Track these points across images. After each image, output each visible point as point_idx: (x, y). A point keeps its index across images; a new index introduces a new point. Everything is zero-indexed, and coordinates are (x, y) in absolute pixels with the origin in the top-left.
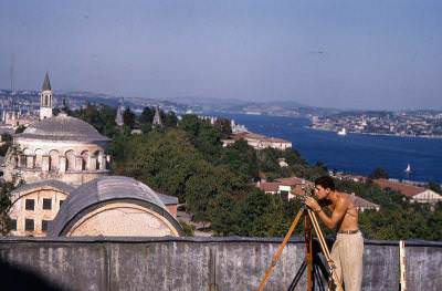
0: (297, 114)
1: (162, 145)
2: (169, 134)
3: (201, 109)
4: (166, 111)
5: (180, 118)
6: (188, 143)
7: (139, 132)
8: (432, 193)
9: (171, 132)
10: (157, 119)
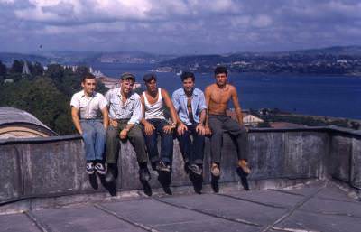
0: (142, 61)
1: (32, 92)
2: (38, 81)
3: (63, 60)
4: (33, 63)
5: (45, 68)
6: (55, 88)
7: (11, 81)
8: (252, 117)
9: (39, 79)
10: (26, 70)
